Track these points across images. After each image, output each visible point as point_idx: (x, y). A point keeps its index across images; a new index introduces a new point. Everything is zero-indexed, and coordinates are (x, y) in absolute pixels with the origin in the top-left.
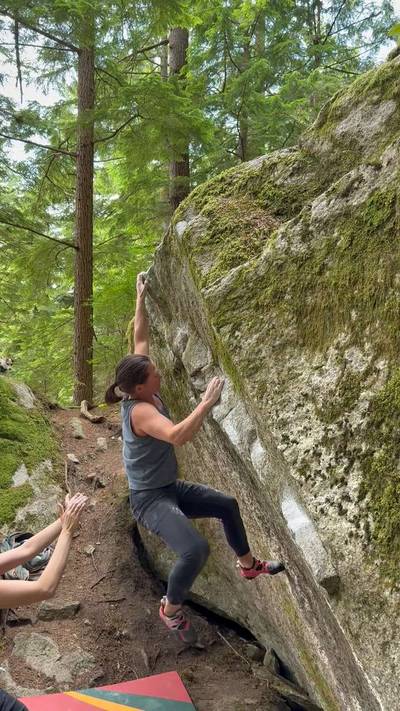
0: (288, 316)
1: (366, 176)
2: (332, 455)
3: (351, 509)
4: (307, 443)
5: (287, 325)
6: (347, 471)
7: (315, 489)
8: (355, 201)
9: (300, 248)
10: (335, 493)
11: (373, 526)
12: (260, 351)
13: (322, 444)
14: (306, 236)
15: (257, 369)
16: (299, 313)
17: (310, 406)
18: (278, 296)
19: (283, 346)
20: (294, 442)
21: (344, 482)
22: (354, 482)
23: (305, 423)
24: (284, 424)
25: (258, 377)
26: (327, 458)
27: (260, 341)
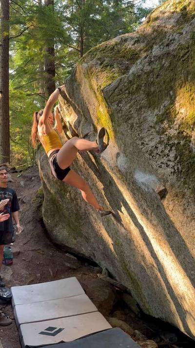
0: (143, 96)
1: (176, 38)
2: (163, 146)
3: (172, 164)
4: (152, 144)
5: (143, 99)
6: (169, 151)
7: (156, 159)
8: (171, 48)
9: (148, 68)
10: (165, 160)
11: (180, 168)
12: (131, 111)
13: (158, 144)
14: (150, 63)
15: (130, 118)
16: (148, 95)
17: (153, 130)
18: (139, 88)
19: (141, 108)
20: (147, 144)
21: (168, 155)
22: (172, 155)
23: (151, 137)
24: (142, 138)
25: (130, 122)
26: (161, 148)
27: (131, 106)
